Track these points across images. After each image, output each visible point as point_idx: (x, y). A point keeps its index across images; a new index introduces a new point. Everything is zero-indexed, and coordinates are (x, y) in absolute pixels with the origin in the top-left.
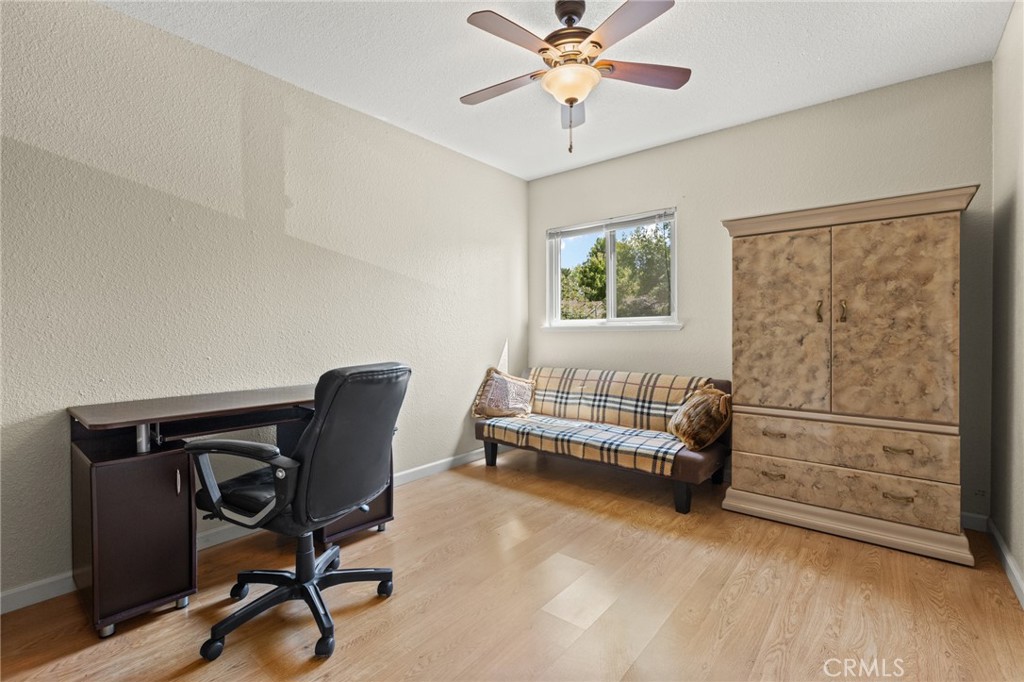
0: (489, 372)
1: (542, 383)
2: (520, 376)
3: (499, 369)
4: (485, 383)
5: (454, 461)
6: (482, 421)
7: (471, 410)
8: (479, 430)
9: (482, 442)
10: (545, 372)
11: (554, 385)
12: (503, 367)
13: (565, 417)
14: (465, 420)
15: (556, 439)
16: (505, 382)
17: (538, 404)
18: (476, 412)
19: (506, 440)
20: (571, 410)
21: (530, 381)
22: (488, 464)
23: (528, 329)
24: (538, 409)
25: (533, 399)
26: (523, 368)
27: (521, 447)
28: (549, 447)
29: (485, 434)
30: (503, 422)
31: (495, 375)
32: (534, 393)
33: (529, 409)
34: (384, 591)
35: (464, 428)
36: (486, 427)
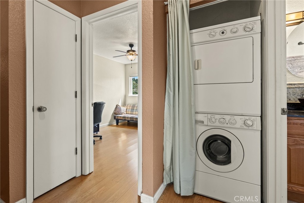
0: (117, 106)
1: (128, 108)
2: (124, 106)
3: (119, 105)
4: (116, 108)
5: (109, 124)
6: (115, 115)
7: (113, 113)
8: (115, 117)
9: (115, 120)
10: (129, 105)
11: (131, 108)
12: (120, 104)
13: (133, 114)
14: (112, 115)
15: (131, 118)
16: (121, 108)
17: (127, 112)
18: (114, 114)
19: (121, 119)
20: (134, 113)
21: (126, 107)
22: (117, 124)
23: (125, 96)
24: (127, 113)
25: (126, 111)
26: (124, 104)
27: (124, 120)
28: (129, 119)
29: (116, 118)
30: (120, 115)
31: (118, 106)
32: (126, 110)
33: (126, 113)
34: (101, 138)
35: (112, 117)
36: (116, 117)
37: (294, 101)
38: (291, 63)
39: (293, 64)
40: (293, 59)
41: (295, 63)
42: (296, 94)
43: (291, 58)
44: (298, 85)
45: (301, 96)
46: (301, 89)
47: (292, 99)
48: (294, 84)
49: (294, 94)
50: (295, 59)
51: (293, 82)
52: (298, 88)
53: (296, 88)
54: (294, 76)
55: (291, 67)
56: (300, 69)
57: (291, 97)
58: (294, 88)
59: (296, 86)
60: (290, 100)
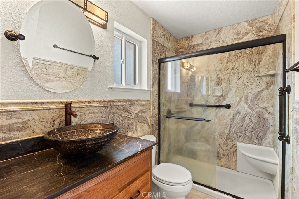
37: (41, 132)
38: (45, 68)
39: (48, 69)
40: (48, 63)
41: (50, 69)
42: (45, 120)
43: (45, 61)
44: (47, 104)
45: (52, 122)
46: (51, 110)
47: (37, 130)
48: (42, 103)
49: (42, 120)
50: (50, 64)
51: (39, 99)
52: (48, 109)
53: (45, 109)
54: (41, 89)
55: (46, 73)
56: (55, 76)
57: (35, 127)
58: (41, 110)
59: (44, 106)
60: (34, 132)
